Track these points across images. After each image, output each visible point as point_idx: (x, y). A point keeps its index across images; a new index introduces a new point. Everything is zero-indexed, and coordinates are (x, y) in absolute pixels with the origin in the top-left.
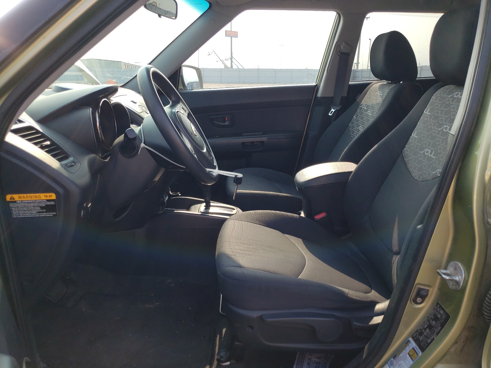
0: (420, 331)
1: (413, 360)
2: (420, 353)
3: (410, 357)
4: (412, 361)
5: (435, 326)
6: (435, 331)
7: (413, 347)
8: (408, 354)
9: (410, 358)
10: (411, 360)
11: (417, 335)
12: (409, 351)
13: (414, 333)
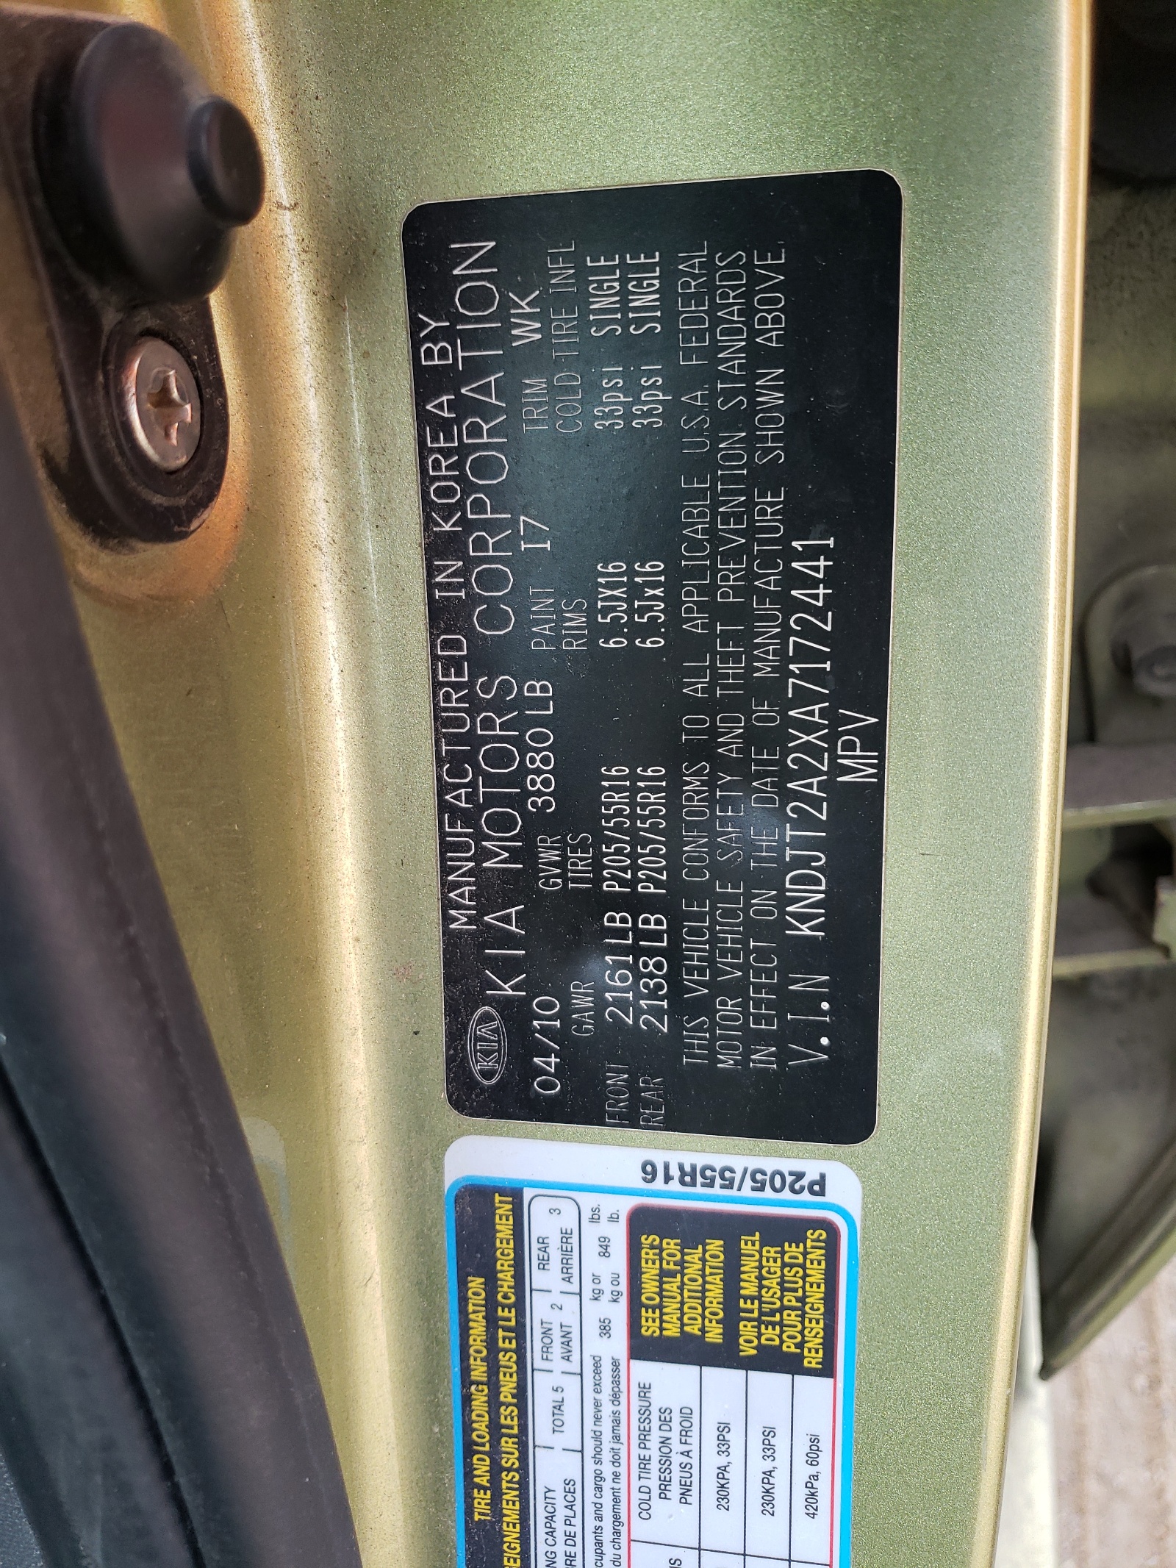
0: (509, 919)
1: (813, 1359)
2: (819, 1187)
3: (725, 1355)
4: (814, 1390)
5: (696, 624)
6: (772, 690)
7: (625, 1205)
8: (642, 1348)
9: (723, 1380)
10: (770, 1384)
11: (516, 1014)
12: (619, 1314)
13: (455, 1035)
